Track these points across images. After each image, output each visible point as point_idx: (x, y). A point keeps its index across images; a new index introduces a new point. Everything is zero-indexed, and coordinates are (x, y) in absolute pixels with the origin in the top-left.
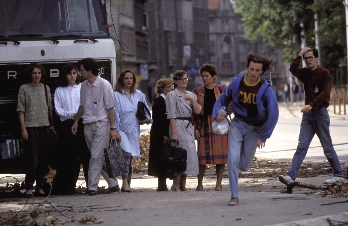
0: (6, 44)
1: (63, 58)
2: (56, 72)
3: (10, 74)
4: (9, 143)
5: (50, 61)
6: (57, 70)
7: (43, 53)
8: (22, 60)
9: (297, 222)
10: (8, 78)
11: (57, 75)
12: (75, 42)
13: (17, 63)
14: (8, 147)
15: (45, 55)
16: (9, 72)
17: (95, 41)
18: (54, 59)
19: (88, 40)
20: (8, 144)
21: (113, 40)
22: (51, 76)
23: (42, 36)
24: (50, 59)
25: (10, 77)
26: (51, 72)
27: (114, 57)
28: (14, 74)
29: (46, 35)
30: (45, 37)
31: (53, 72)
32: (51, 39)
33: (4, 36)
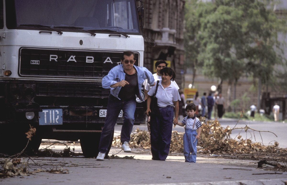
0: (51, 33)
1: (98, 48)
2: (91, 59)
3: (52, 57)
4: (47, 113)
5: (87, 49)
6: (93, 57)
7: (81, 42)
8: (63, 47)
9: (211, 183)
10: (50, 60)
11: (92, 61)
12: (110, 36)
13: (58, 49)
14: (45, 116)
15: (83, 44)
16: (51, 56)
17: (127, 37)
18: (90, 48)
19: (121, 35)
20: (45, 113)
21: (143, 37)
22: (87, 62)
23: (82, 29)
24: (87, 48)
25: (52, 60)
26: (87, 58)
27: (142, 51)
28: (55, 57)
29: (85, 28)
30: (84, 30)
31: (88, 59)
32: (89, 32)
33: (50, 27)
